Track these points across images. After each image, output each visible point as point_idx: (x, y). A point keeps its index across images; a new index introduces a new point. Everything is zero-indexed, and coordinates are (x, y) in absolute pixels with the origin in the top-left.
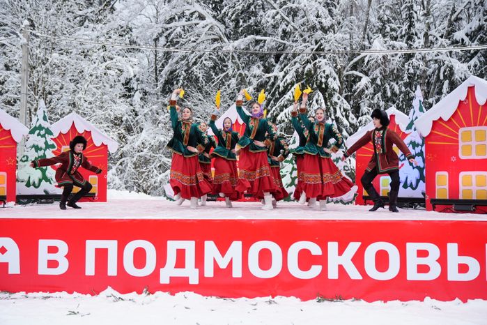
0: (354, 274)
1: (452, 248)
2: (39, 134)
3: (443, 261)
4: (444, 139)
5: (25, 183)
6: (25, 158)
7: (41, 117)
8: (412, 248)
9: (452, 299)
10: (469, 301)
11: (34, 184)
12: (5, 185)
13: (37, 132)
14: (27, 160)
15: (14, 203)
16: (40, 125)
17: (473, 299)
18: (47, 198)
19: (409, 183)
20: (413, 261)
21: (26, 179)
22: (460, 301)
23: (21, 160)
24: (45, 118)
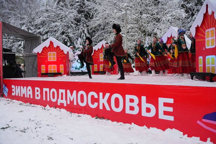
0: (108, 108)
1: (144, 98)
2: (79, 50)
3: (140, 105)
5: (75, 68)
6: (75, 59)
7: (79, 44)
8: (128, 97)
9: (143, 126)
10: (151, 128)
11: (78, 68)
12: (63, 69)
13: (78, 49)
14: (75, 60)
15: (66, 75)
16: (79, 47)
17: (153, 127)
18: (83, 73)
20: (128, 104)
21: (75, 67)
22: (146, 127)
23: (73, 60)
24: (80, 44)
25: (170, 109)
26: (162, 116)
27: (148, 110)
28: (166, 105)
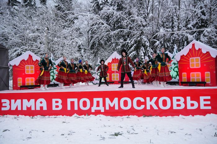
1: (188, 98)
3: (185, 102)
4: (185, 62)
8: (175, 99)
9: (189, 115)
17: (196, 115)
18: (55, 85)
19: (173, 77)
20: (175, 103)
24: (53, 60)
25: (209, 103)
26: (202, 107)
27: (192, 105)
28: (205, 100)
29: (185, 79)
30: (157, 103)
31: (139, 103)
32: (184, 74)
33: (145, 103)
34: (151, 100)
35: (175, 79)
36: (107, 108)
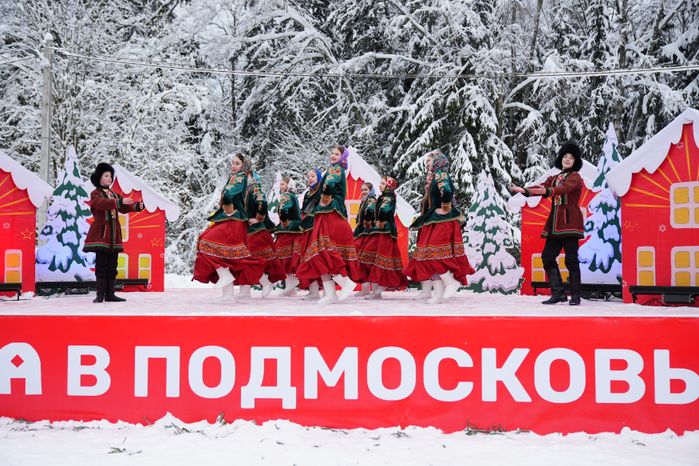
0: (520, 394)
1: (662, 357)
2: (67, 196)
3: (648, 375)
4: (649, 200)
5: (48, 266)
6: (48, 230)
7: (70, 171)
8: (603, 357)
9: (662, 430)
10: (686, 433)
11: (61, 267)
12: (20, 269)
13: (65, 192)
14: (50, 233)
15: (33, 293)
16: (69, 183)
17: (693, 431)
18: (79, 287)
19: (598, 263)
20: (604, 376)
21: (50, 259)
22: (673, 433)
23: (43, 233)
24: (76, 173)
29: (646, 275)
30: (526, 373)
31: (450, 374)
32: (646, 255)
33: (474, 374)
34: (500, 364)
35: (605, 272)
36: (311, 392)
